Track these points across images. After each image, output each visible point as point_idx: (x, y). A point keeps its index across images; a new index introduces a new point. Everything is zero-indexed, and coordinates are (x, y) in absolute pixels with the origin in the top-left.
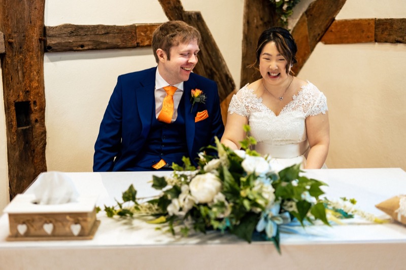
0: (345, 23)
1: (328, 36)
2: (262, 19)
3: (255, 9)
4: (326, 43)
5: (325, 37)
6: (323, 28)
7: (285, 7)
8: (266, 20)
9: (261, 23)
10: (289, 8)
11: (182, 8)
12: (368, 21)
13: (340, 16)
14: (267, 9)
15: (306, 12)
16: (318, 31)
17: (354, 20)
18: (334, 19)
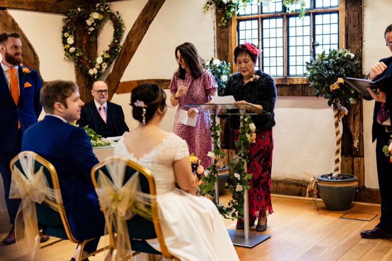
0: (125, 83)
1: (118, 90)
2: (85, 84)
3: (81, 79)
4: (118, 93)
5: (116, 91)
6: (115, 86)
7: (96, 77)
8: (87, 84)
9: (85, 86)
10: (97, 78)
11: (42, 80)
12: (134, 81)
13: (122, 80)
14: (87, 79)
15: (107, 79)
16: (113, 88)
17: (128, 82)
18: (119, 82)
